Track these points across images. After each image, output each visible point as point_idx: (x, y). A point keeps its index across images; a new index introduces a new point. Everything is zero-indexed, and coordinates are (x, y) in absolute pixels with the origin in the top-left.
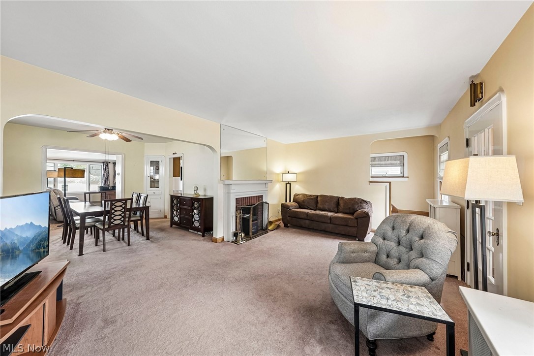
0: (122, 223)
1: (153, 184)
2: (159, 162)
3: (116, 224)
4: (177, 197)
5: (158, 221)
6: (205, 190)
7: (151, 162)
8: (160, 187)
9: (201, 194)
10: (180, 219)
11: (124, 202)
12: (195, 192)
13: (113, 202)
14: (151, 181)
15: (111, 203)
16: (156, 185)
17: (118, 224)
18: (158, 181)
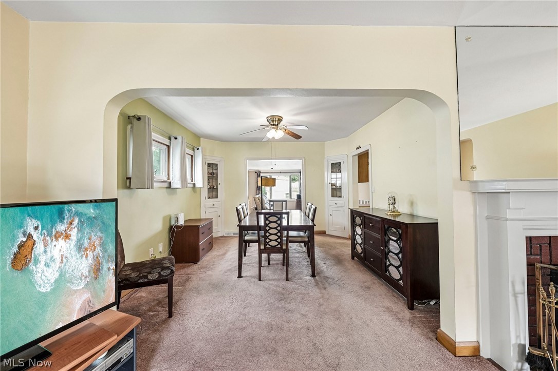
0: (279, 246)
1: (335, 192)
2: (340, 163)
3: (272, 246)
4: (361, 214)
5: (339, 243)
6: (412, 204)
7: (332, 164)
8: (342, 196)
9: (404, 212)
10: (364, 250)
11: (279, 216)
12: (391, 207)
13: (267, 216)
14: (332, 189)
15: (265, 217)
16: (338, 194)
17: (275, 246)
18: (340, 188)
